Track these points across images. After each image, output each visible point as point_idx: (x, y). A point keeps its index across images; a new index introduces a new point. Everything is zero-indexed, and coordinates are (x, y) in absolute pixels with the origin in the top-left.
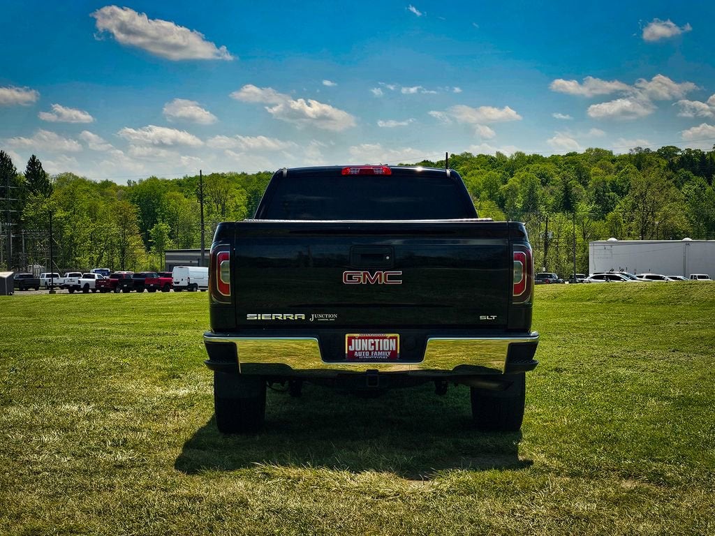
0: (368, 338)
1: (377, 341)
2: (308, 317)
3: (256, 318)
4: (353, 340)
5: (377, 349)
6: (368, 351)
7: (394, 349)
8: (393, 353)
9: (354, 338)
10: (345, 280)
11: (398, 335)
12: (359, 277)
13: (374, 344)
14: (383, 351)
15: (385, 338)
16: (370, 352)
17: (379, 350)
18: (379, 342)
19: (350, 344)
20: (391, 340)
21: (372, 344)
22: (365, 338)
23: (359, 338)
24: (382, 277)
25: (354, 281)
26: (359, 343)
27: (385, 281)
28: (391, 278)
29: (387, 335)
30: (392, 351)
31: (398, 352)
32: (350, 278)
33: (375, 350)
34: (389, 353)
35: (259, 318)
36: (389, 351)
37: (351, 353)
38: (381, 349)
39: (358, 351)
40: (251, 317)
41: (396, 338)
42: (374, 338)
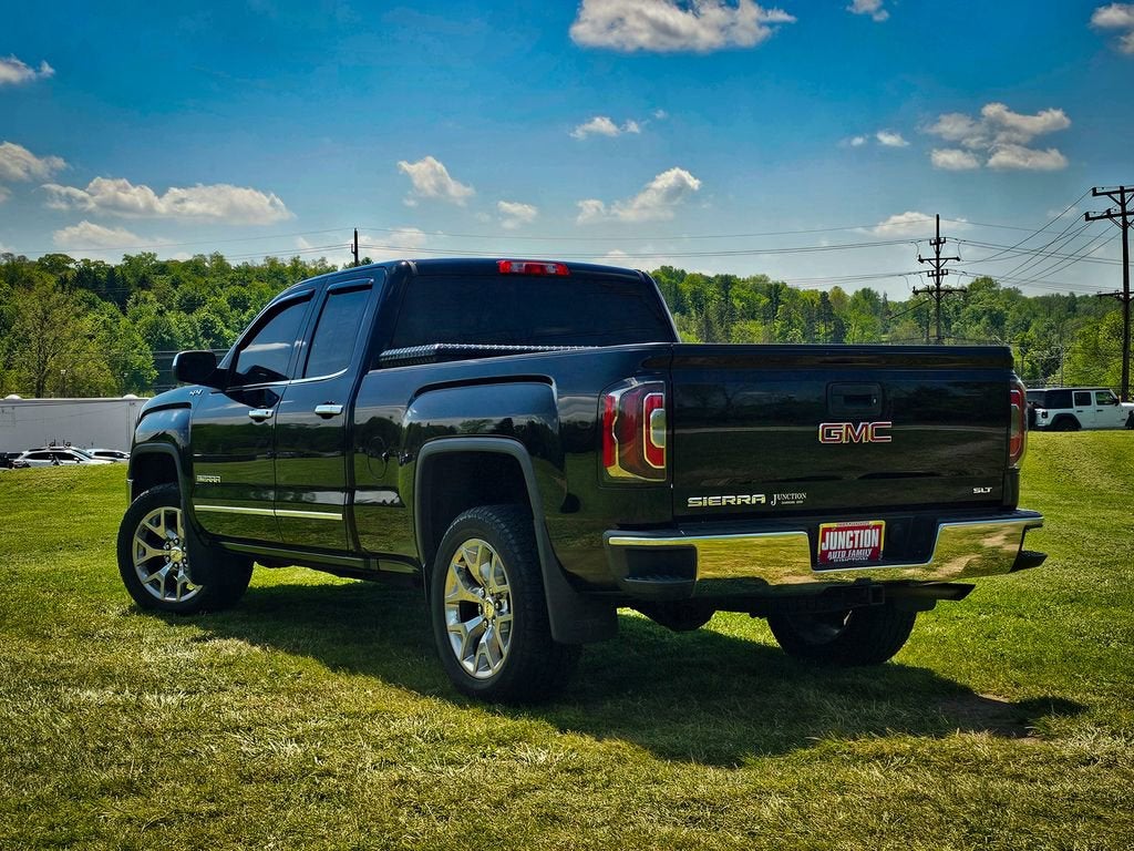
1: (857, 532)
4: (827, 534)
8: (875, 550)
9: (830, 530)
11: (883, 523)
12: (840, 432)
13: (852, 539)
15: (868, 527)
16: (847, 550)
24: (866, 432)
27: (873, 438)
28: (879, 432)
33: (853, 548)
34: (870, 551)
35: (705, 504)
40: (693, 501)
41: (879, 527)
42: (853, 529)
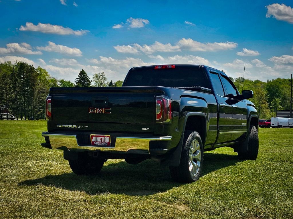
0: (99, 136)
1: (102, 138)
2: (78, 126)
3: (60, 126)
4: (93, 137)
5: (102, 141)
6: (99, 142)
7: (109, 142)
8: (109, 143)
9: (94, 136)
10: (90, 112)
11: (110, 136)
12: (95, 110)
13: (101, 139)
14: (105, 142)
15: (105, 137)
16: (100, 142)
17: (103, 142)
18: (103, 138)
19: (92, 138)
20: (107, 137)
21: (100, 139)
22: (98, 136)
23: (96, 136)
24: (103, 111)
25: (93, 112)
26: (95, 138)
28: (107, 111)
29: (106, 135)
30: (108, 142)
31: (110, 143)
32: (92, 110)
33: (101, 142)
35: (61, 127)
36: (107, 142)
37: (93, 142)
38: (104, 141)
39: (95, 142)
40: (58, 126)
41: (109, 137)
42: (101, 136)
